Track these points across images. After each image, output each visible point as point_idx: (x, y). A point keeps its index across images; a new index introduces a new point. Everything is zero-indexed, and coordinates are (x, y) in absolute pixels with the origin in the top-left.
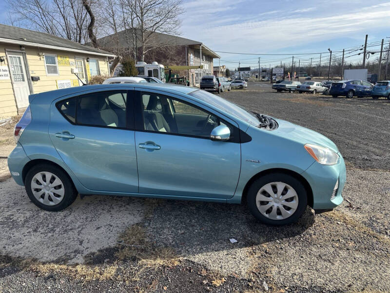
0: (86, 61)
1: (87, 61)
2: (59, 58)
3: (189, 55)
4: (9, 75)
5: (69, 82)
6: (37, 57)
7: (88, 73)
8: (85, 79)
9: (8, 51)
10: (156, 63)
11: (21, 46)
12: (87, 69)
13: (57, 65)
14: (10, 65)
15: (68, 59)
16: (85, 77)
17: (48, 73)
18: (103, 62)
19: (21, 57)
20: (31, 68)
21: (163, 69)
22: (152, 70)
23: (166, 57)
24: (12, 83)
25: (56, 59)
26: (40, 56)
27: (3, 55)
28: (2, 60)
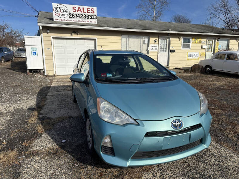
0: (216, 40)
1: (218, 41)
2: (194, 39)
4: (157, 49)
5: (198, 53)
6: (178, 39)
7: (216, 48)
8: (213, 52)
9: (160, 37)
11: (168, 34)
12: (216, 45)
13: (191, 43)
14: (160, 44)
15: (200, 40)
16: (213, 50)
17: (183, 48)
19: (168, 40)
20: (171, 45)
24: (158, 53)
25: (191, 40)
26: (179, 38)
27: (157, 39)
28: (155, 42)
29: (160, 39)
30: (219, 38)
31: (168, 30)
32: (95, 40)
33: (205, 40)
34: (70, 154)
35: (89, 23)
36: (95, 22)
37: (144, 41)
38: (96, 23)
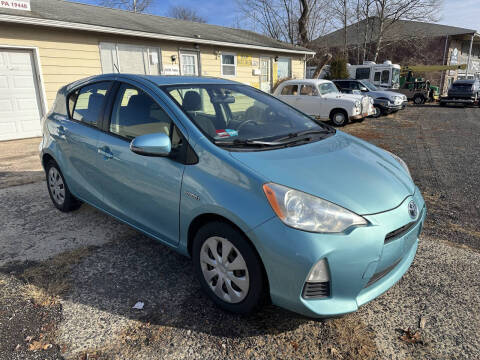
0: (273, 60)
1: (276, 61)
2: (240, 58)
3: (451, 50)
6: (213, 56)
7: (274, 75)
8: (270, 83)
9: (181, 50)
10: (390, 62)
11: (195, 44)
12: (274, 70)
13: (235, 65)
14: (182, 64)
16: (269, 79)
17: (223, 74)
18: (298, 62)
19: (196, 56)
20: (203, 68)
21: (397, 70)
22: (381, 71)
23: (409, 54)
25: (236, 58)
26: (216, 54)
27: (175, 53)
28: (173, 60)
29: (181, 55)
30: (276, 55)
31: (196, 37)
32: (32, 51)
33: (257, 59)
34: (187, 329)
35: (7, 7)
36: (25, 6)
37: (151, 57)
38: (29, 9)
